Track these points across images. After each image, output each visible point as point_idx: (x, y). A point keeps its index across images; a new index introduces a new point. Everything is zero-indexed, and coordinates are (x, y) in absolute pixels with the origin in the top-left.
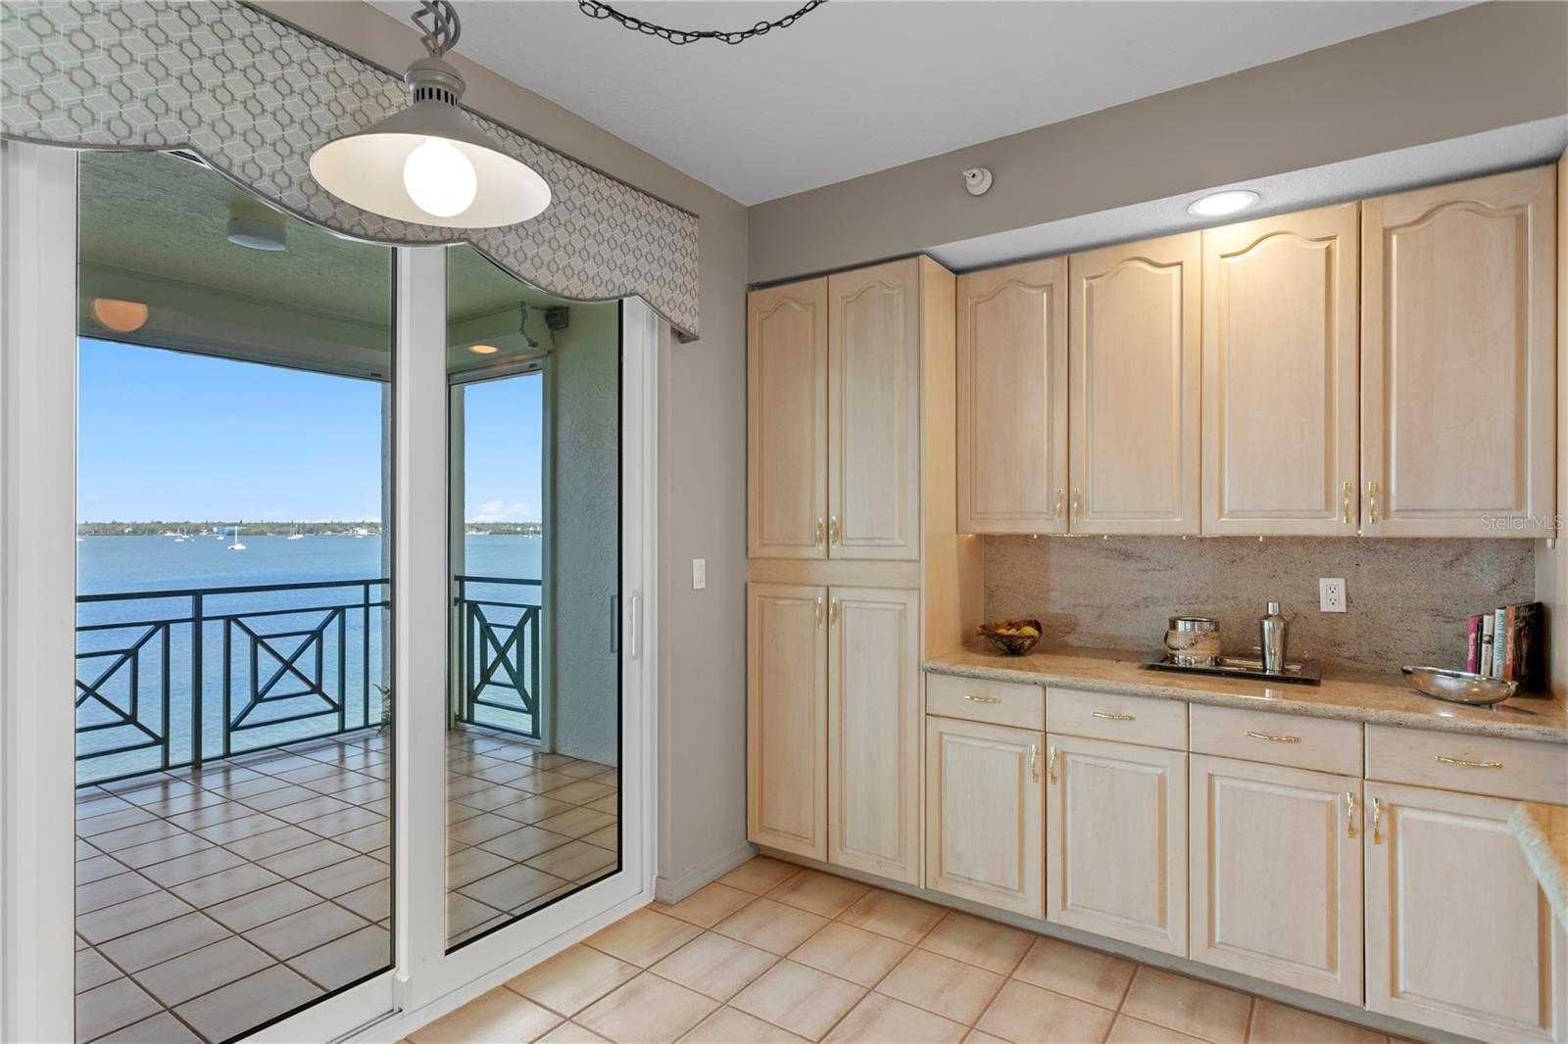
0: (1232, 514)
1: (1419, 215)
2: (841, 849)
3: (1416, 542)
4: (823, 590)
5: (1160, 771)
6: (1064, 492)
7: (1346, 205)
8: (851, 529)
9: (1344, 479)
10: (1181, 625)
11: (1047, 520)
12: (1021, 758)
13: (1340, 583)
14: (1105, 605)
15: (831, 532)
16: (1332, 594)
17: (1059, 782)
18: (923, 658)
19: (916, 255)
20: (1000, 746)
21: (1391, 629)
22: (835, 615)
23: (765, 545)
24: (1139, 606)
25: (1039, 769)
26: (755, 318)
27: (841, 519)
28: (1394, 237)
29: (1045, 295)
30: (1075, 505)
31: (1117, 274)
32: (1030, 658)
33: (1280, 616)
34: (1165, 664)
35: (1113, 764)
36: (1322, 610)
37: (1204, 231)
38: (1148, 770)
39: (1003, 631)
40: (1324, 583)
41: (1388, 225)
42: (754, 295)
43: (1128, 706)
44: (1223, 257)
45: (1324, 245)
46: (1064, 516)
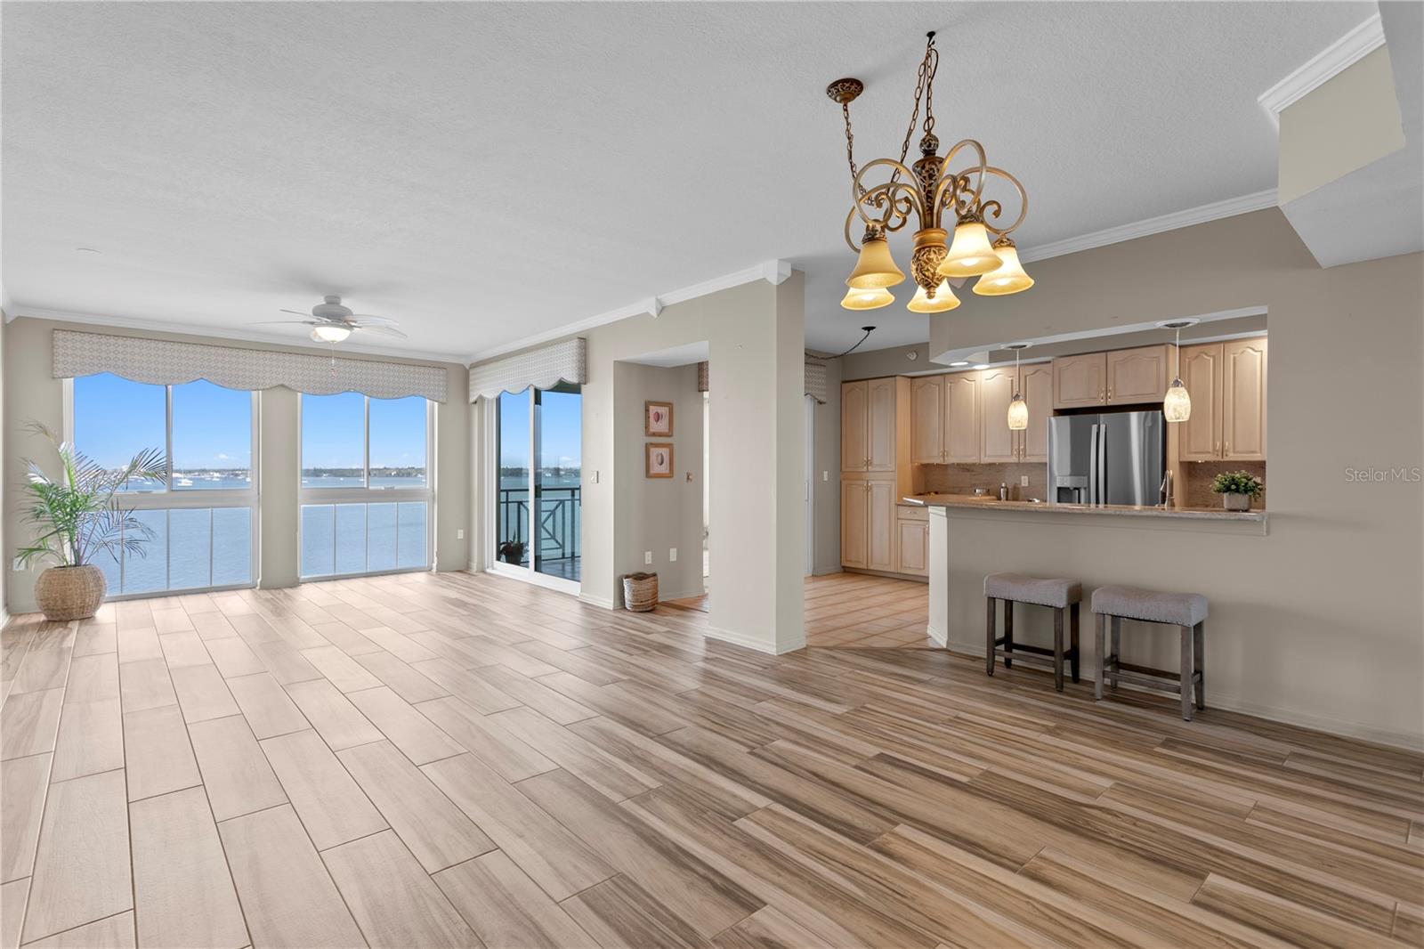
0: (989, 457)
2: (872, 563)
4: (866, 482)
6: (942, 449)
8: (875, 462)
9: (1016, 447)
11: (938, 459)
13: (1026, 477)
15: (869, 463)
16: (1024, 481)
18: (896, 501)
19: (895, 376)
22: (870, 489)
23: (847, 467)
26: (844, 392)
27: (871, 458)
28: (1027, 378)
29: (937, 387)
30: (946, 454)
33: (1006, 487)
36: (1022, 486)
40: (1023, 477)
41: (1026, 374)
42: (843, 385)
46: (942, 458)
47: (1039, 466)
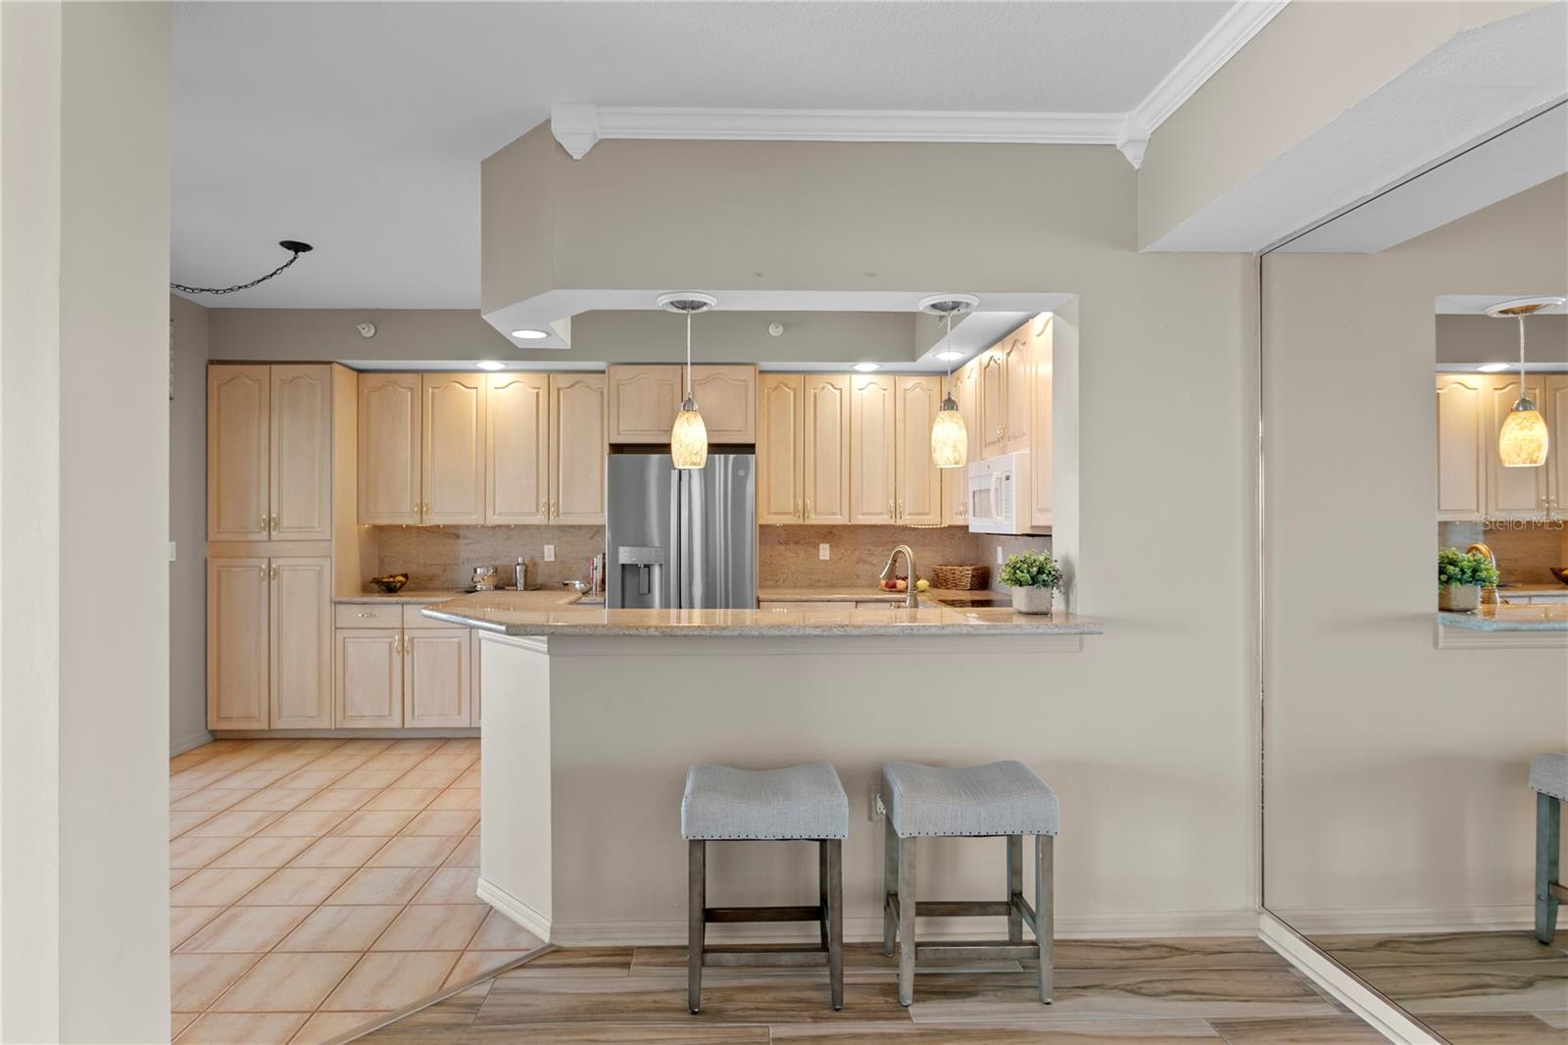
0: (500, 514)
1: (570, 385)
2: (279, 718)
3: (581, 527)
4: (266, 560)
5: (457, 640)
6: (418, 502)
7: (543, 374)
8: (285, 522)
9: (543, 500)
10: (479, 570)
11: (410, 517)
12: (391, 644)
13: (552, 547)
15: (272, 524)
16: (549, 552)
17: (410, 654)
18: (333, 596)
19: (329, 363)
20: (378, 640)
21: (571, 567)
22: (275, 575)
23: (221, 533)
25: (400, 648)
26: (214, 384)
27: (279, 516)
28: (561, 392)
29: (409, 392)
30: (425, 509)
31: (447, 389)
32: (400, 593)
33: (524, 564)
36: (544, 560)
37: (485, 375)
38: (454, 640)
39: (385, 580)
40: (546, 547)
41: (559, 386)
42: (213, 368)
44: (496, 388)
45: (536, 391)
46: (419, 516)
47: (572, 530)
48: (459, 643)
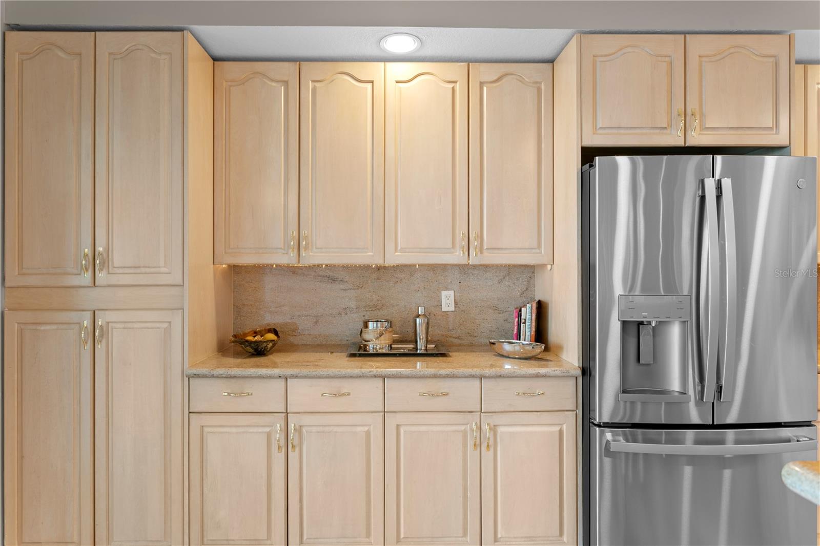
0: (403, 250)
1: (495, 78)
3: (486, 267)
4: (89, 315)
5: (366, 429)
6: (295, 233)
7: (462, 64)
8: (117, 259)
9: (461, 230)
10: (371, 325)
11: (284, 253)
12: (269, 435)
13: (451, 293)
14: (319, 314)
15: (98, 262)
16: (447, 299)
17: (297, 449)
18: (186, 365)
19: (181, 30)
20: (251, 430)
21: (475, 319)
22: (102, 336)
23: (24, 274)
24: (341, 314)
25: (283, 442)
26: (14, 57)
27: (107, 250)
28: (485, 88)
29: (283, 87)
30: (304, 243)
31: (333, 81)
32: (271, 357)
33: (424, 315)
34: (361, 352)
35: (336, 429)
36: (443, 310)
37: (386, 63)
38: (359, 429)
39: (250, 338)
40: (444, 293)
41: (482, 81)
42: (13, 36)
43: (346, 386)
44: (397, 82)
45: (451, 85)
46: (296, 251)
47: (476, 272)
48: (368, 434)
